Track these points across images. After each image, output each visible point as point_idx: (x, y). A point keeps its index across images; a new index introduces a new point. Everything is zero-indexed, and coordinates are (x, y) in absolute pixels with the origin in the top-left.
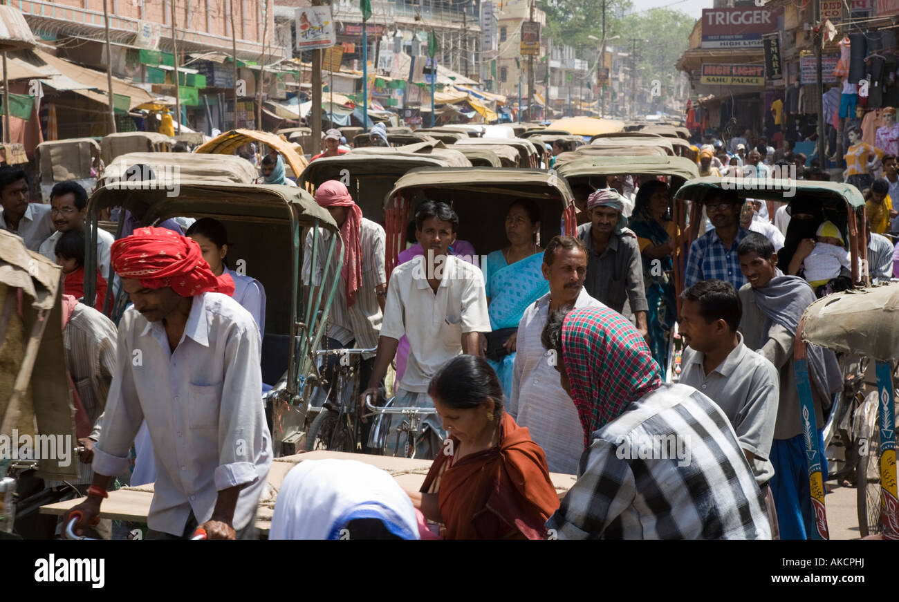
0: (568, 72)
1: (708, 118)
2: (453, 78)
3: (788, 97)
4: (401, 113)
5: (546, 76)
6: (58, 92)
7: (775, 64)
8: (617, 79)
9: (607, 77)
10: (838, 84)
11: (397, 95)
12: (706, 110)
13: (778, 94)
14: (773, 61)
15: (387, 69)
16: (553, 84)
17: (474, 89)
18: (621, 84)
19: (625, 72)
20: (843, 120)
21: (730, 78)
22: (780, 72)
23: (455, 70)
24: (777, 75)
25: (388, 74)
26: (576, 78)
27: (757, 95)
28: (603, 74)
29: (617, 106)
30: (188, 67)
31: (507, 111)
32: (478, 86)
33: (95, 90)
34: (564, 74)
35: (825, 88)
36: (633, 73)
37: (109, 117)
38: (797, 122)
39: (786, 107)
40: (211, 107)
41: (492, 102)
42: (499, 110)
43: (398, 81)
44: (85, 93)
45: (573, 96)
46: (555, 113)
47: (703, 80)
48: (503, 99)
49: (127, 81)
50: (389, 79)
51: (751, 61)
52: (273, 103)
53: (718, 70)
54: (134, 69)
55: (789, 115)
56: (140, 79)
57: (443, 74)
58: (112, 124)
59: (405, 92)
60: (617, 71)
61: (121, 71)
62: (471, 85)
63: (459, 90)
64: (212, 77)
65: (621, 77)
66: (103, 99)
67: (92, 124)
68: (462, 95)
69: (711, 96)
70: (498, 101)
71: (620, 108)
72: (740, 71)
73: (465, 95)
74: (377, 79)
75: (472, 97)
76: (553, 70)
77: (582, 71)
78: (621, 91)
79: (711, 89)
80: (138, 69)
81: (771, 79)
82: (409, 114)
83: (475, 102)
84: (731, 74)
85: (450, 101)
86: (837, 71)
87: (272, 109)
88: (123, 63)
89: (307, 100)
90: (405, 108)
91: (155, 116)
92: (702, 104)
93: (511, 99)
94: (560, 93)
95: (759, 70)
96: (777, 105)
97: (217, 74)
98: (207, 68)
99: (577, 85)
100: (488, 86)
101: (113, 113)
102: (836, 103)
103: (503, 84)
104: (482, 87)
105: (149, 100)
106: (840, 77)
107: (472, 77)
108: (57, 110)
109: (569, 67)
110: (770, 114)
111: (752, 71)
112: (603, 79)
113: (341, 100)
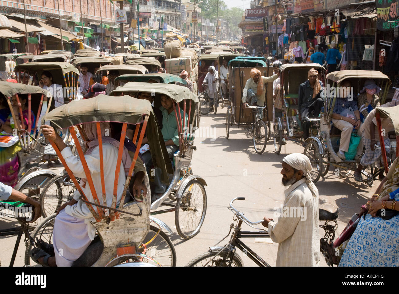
0: (208, 27)
1: (248, 42)
2: (172, 29)
3: (270, 36)
4: (156, 40)
5: (201, 28)
6: (45, 36)
7: (266, 26)
8: (223, 29)
9: (219, 29)
10: (283, 33)
11: (155, 35)
12: (247, 39)
13: (267, 35)
14: (266, 25)
15: (152, 27)
16: (203, 31)
17: (179, 33)
18: (224, 31)
19: (225, 27)
20: (284, 44)
21: (253, 30)
22: (268, 29)
23: (173, 26)
24: (267, 30)
25: (152, 28)
26: (210, 29)
27: (262, 35)
28: (218, 28)
29: (223, 37)
30: (89, 26)
31: (189, 39)
32: (180, 32)
33: (57, 35)
34: (207, 28)
35: (279, 34)
36: (227, 27)
37: (61, 43)
38: (272, 44)
39: (269, 40)
40: (96, 39)
41: (184, 37)
42: (186, 39)
43: (155, 30)
44: (54, 36)
45: (210, 34)
46: (204, 39)
47: (246, 30)
48: (188, 35)
49: (68, 32)
50: (152, 30)
51: (259, 25)
52: (116, 38)
53: (250, 28)
54: (71, 28)
55: (270, 42)
56: (73, 31)
57: (169, 28)
58: (62, 46)
59: (157, 34)
60: (222, 26)
61: (67, 28)
62: (178, 31)
63: (174, 33)
64: (96, 30)
65: (224, 28)
66: (60, 38)
67: (58, 45)
68: (175, 35)
69: (249, 35)
70: (186, 36)
71: (224, 38)
72: (256, 28)
73: (176, 34)
74: (148, 30)
75: (178, 35)
76: (203, 26)
77: (212, 27)
78: (224, 32)
79: (248, 33)
80: (72, 28)
81: (265, 30)
82: (159, 40)
83: (179, 36)
84: (254, 29)
85: (171, 36)
86: (283, 29)
87: (116, 39)
88: (67, 26)
89: (127, 36)
90: (158, 38)
91: (77, 42)
92: (246, 38)
93: (191, 35)
94: (205, 33)
95: (262, 28)
96: (267, 39)
97: (98, 29)
98: (94, 27)
99: (210, 31)
100: (183, 31)
101: (62, 42)
102: (282, 39)
103: (188, 31)
104: (181, 32)
105: (75, 38)
106: (283, 31)
107: (178, 29)
108: (46, 41)
109: (208, 25)
110: (265, 41)
111: (259, 28)
112: (218, 29)
113: (137, 36)
